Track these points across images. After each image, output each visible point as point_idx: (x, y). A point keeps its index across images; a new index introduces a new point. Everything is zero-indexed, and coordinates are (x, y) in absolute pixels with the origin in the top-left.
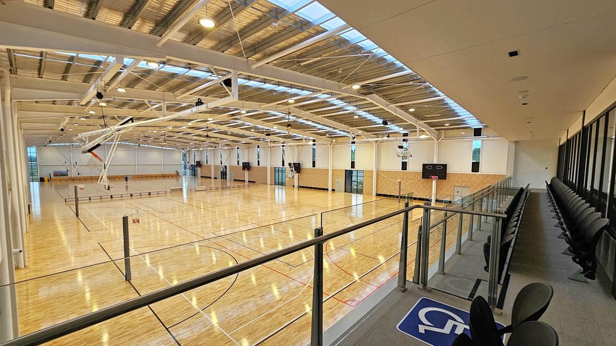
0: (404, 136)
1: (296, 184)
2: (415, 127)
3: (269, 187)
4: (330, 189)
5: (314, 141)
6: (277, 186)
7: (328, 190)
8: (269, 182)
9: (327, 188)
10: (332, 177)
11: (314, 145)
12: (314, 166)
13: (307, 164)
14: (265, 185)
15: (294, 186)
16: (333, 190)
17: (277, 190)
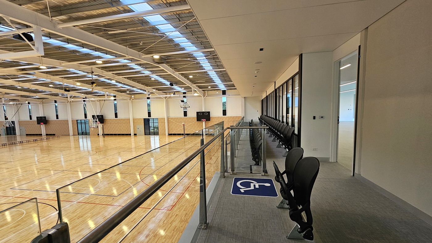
0: (183, 94)
1: (101, 133)
2: (191, 88)
3: (72, 138)
4: (132, 134)
5: (115, 96)
6: (80, 137)
7: (130, 135)
8: (71, 133)
9: (130, 133)
10: (134, 125)
11: (115, 100)
12: (116, 116)
13: (109, 115)
14: (68, 137)
15: (98, 134)
16: (135, 135)
17: (81, 140)
